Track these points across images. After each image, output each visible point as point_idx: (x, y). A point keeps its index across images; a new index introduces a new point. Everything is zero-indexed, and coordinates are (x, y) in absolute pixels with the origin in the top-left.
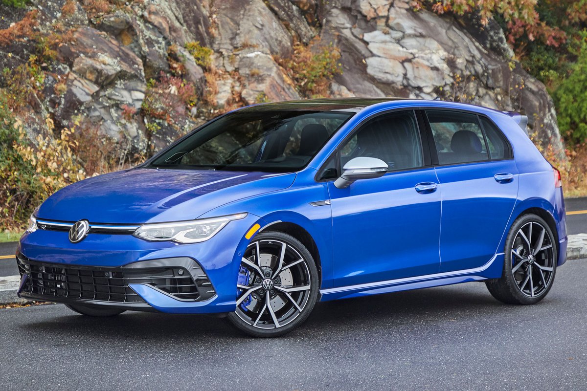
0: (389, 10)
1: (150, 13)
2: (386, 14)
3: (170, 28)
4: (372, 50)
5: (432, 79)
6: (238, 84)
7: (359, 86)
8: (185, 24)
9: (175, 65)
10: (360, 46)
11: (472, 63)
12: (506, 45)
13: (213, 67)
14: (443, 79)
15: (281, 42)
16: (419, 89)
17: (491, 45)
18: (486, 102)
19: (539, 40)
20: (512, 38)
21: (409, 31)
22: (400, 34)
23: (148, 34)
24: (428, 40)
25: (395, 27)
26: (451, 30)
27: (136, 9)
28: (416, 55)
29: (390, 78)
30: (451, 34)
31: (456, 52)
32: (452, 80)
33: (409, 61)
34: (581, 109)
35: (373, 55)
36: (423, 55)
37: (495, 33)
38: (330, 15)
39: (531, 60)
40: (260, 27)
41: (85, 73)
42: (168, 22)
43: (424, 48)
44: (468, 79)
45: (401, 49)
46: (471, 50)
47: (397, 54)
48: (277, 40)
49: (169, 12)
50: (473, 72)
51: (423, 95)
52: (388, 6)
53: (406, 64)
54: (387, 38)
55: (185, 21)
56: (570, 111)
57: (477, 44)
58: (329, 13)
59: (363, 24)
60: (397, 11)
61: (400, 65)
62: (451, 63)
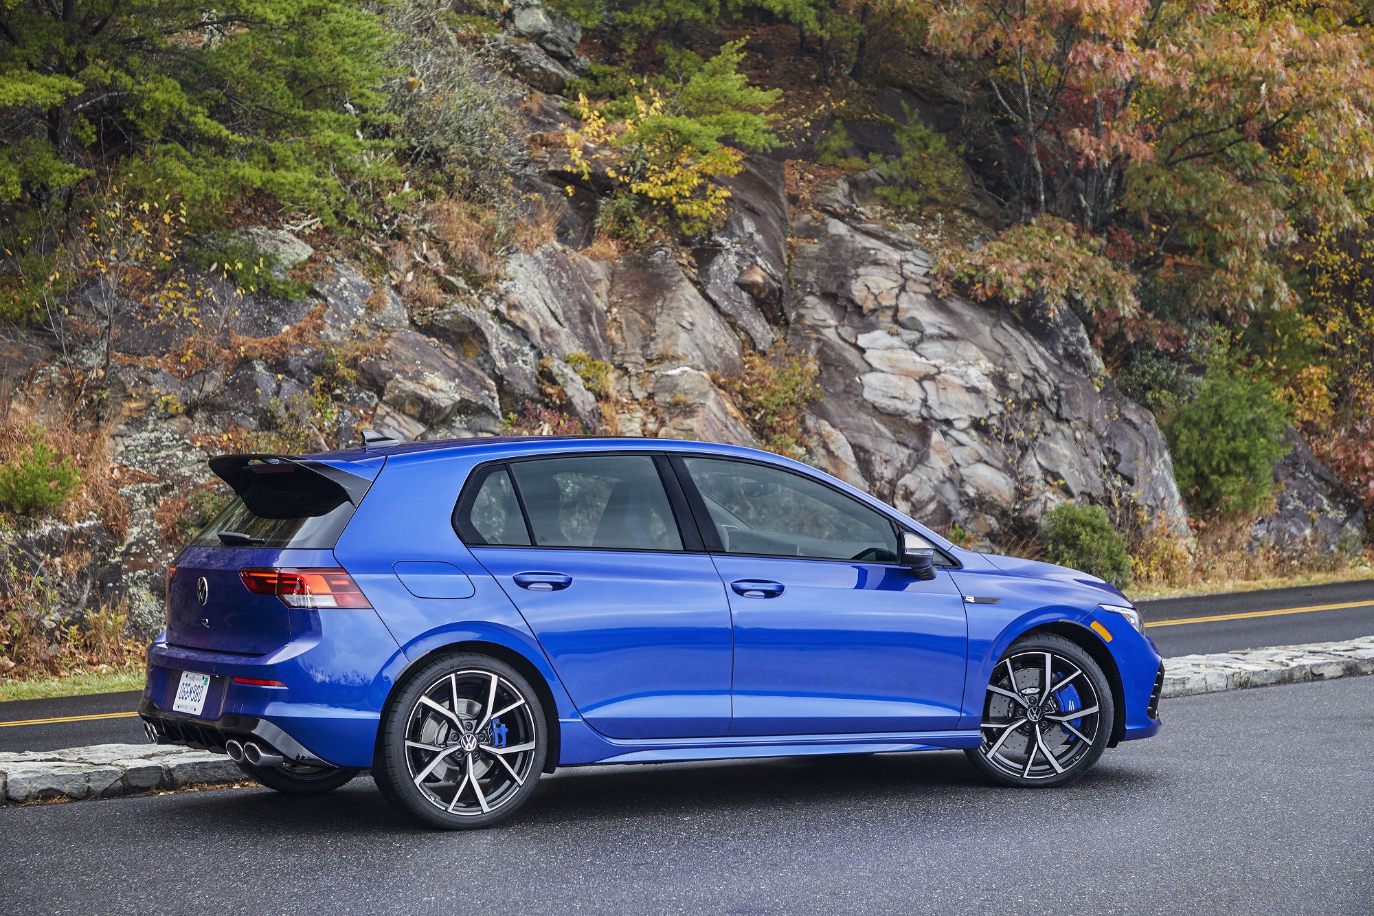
0: (897, 297)
1: (511, 307)
2: (893, 303)
3: (541, 330)
4: (870, 361)
5: (967, 406)
6: (652, 419)
7: (850, 419)
8: (566, 324)
9: (550, 390)
10: (852, 355)
11: (1034, 381)
12: (1089, 351)
13: (613, 393)
14: (986, 406)
15: (722, 350)
16: (948, 422)
17: (1065, 350)
18: (1057, 443)
19: (1144, 344)
20: (1099, 340)
21: (930, 330)
22: (916, 335)
23: (507, 340)
24: (961, 344)
25: (909, 324)
26: (1000, 329)
27: (488, 300)
28: (943, 369)
29: (900, 405)
30: (999, 334)
31: (1008, 362)
32: (1000, 408)
33: (932, 378)
34: (1212, 453)
35: (872, 369)
36: (953, 368)
37: (1072, 331)
38: (804, 306)
39: (1131, 373)
40: (688, 327)
41: (403, 404)
42: (538, 321)
43: (955, 357)
44: (1027, 406)
45: (917, 358)
46: (1032, 359)
47: (911, 367)
48: (716, 347)
49: (541, 305)
50: (1035, 395)
51: (953, 432)
52: (896, 291)
53: (926, 384)
54: (895, 341)
55: (568, 319)
56: (1194, 456)
57: (1042, 349)
58: (800, 303)
59: (856, 319)
60: (910, 298)
61: (916, 385)
62: (1000, 381)
